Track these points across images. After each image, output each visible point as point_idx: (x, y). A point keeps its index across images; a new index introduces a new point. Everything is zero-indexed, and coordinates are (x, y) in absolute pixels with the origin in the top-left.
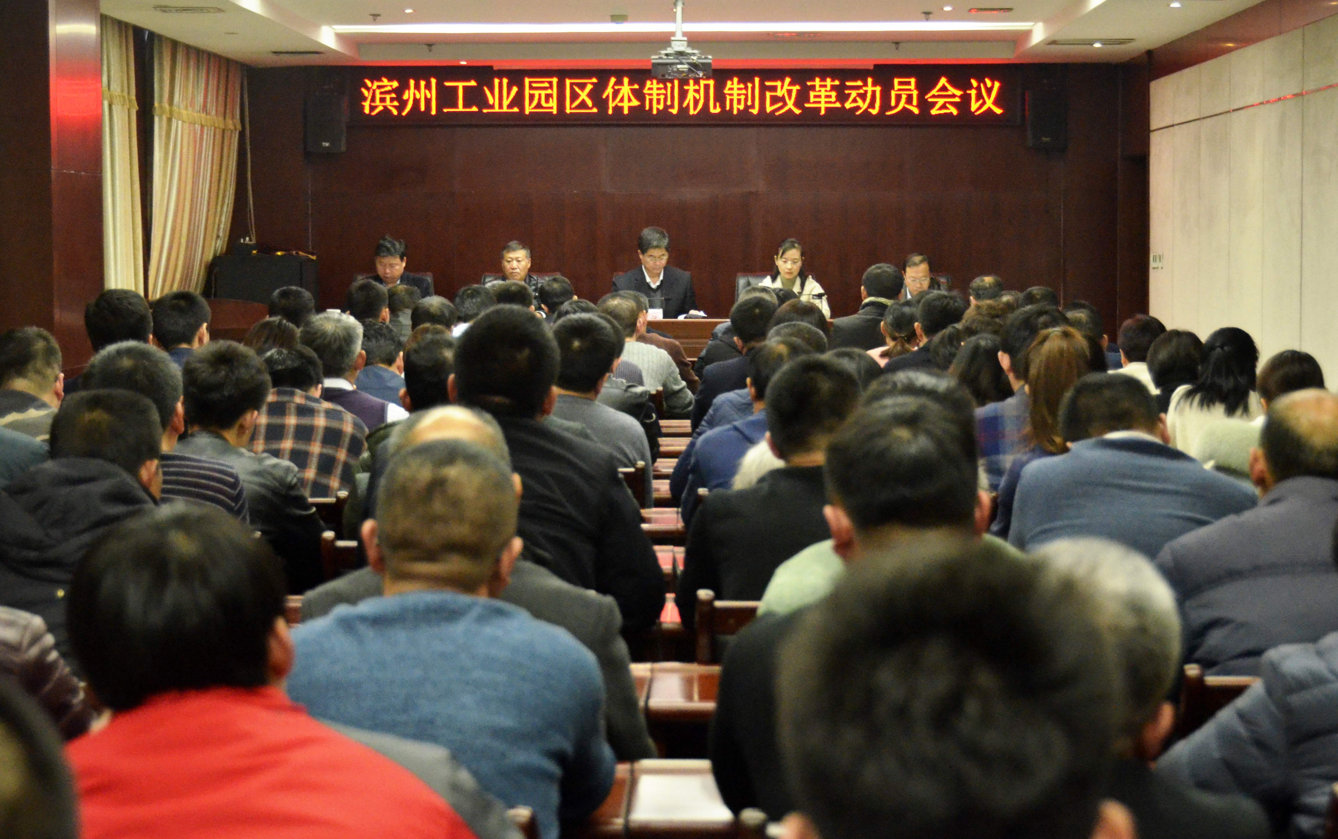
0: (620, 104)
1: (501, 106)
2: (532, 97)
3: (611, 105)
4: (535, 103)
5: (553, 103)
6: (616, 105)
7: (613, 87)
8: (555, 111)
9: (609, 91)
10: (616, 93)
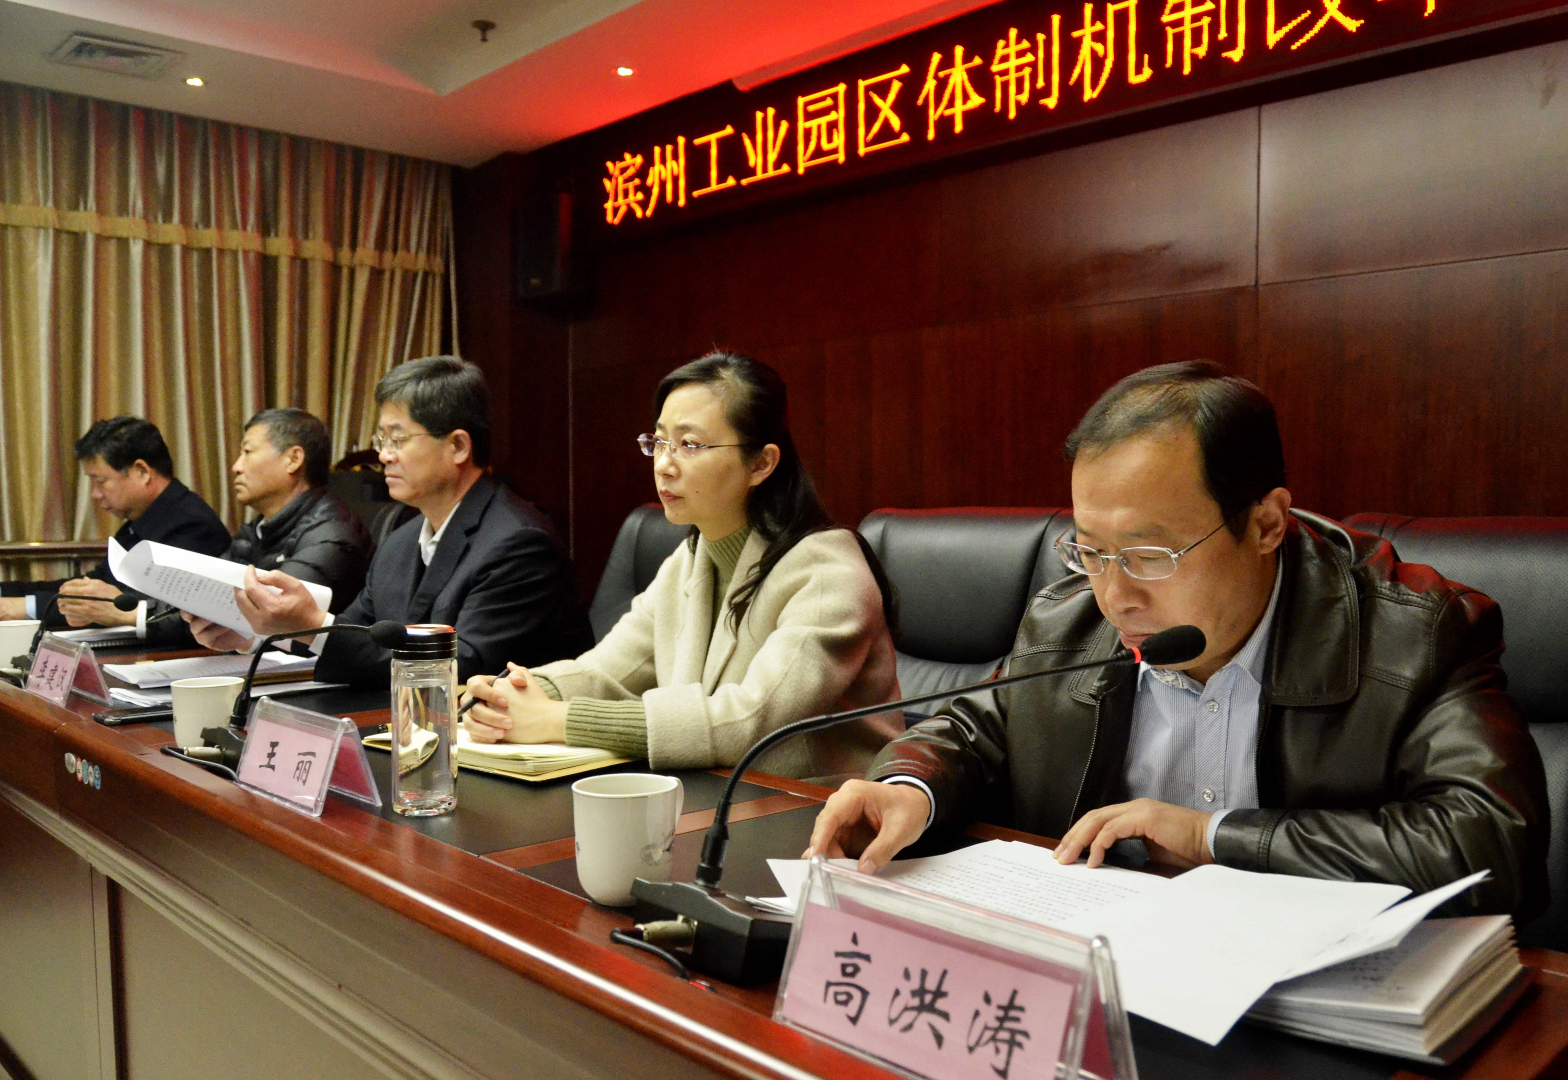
0: (948, 112)
1: (765, 170)
2: (808, 132)
3: (933, 116)
4: (812, 145)
5: (839, 139)
6: (942, 116)
7: (936, 77)
8: (841, 157)
9: (930, 85)
10: (942, 84)
